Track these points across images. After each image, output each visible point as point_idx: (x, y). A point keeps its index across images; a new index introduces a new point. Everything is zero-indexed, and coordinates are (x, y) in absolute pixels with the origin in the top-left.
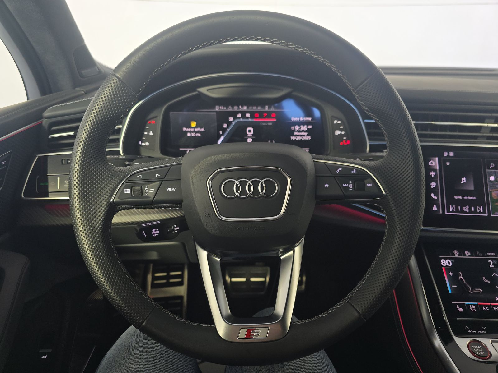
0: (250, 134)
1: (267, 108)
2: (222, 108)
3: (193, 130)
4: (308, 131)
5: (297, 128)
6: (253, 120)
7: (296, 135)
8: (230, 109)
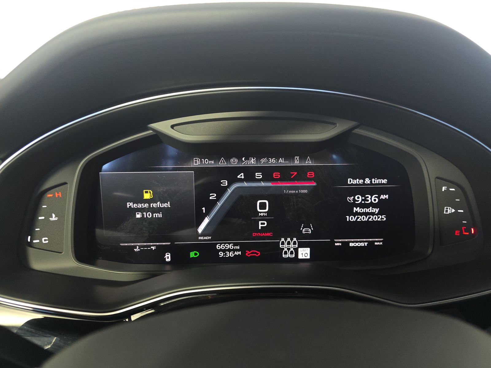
0: (263, 212)
1: (297, 162)
2: (208, 163)
3: (146, 205)
4: (381, 204)
5: (359, 199)
6: (269, 184)
7: (357, 213)
8: (222, 163)
